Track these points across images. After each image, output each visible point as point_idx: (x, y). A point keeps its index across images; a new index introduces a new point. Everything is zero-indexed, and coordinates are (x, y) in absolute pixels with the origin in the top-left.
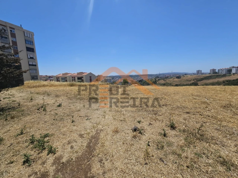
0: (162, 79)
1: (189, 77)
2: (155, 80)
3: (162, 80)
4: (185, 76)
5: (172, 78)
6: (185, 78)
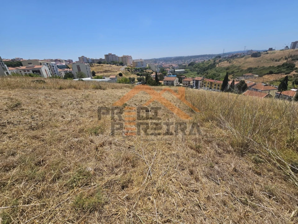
0: (226, 60)
1: (277, 54)
2: (214, 61)
3: (226, 62)
4: (269, 52)
5: (243, 56)
6: (268, 55)
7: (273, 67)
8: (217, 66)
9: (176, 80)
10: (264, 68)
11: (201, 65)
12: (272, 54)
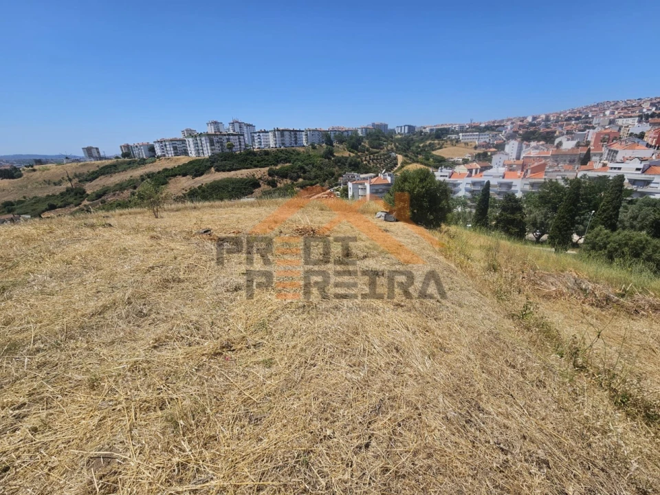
4: (36, 167)
6: (37, 174)
7: (53, 195)
12: (43, 171)
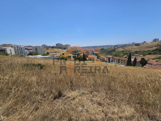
0: (121, 47)
1: (149, 44)
2: (114, 48)
5: (130, 45)
7: (150, 51)
8: (117, 50)
9: (95, 57)
10: (144, 51)
11: (108, 50)
12: (146, 44)
